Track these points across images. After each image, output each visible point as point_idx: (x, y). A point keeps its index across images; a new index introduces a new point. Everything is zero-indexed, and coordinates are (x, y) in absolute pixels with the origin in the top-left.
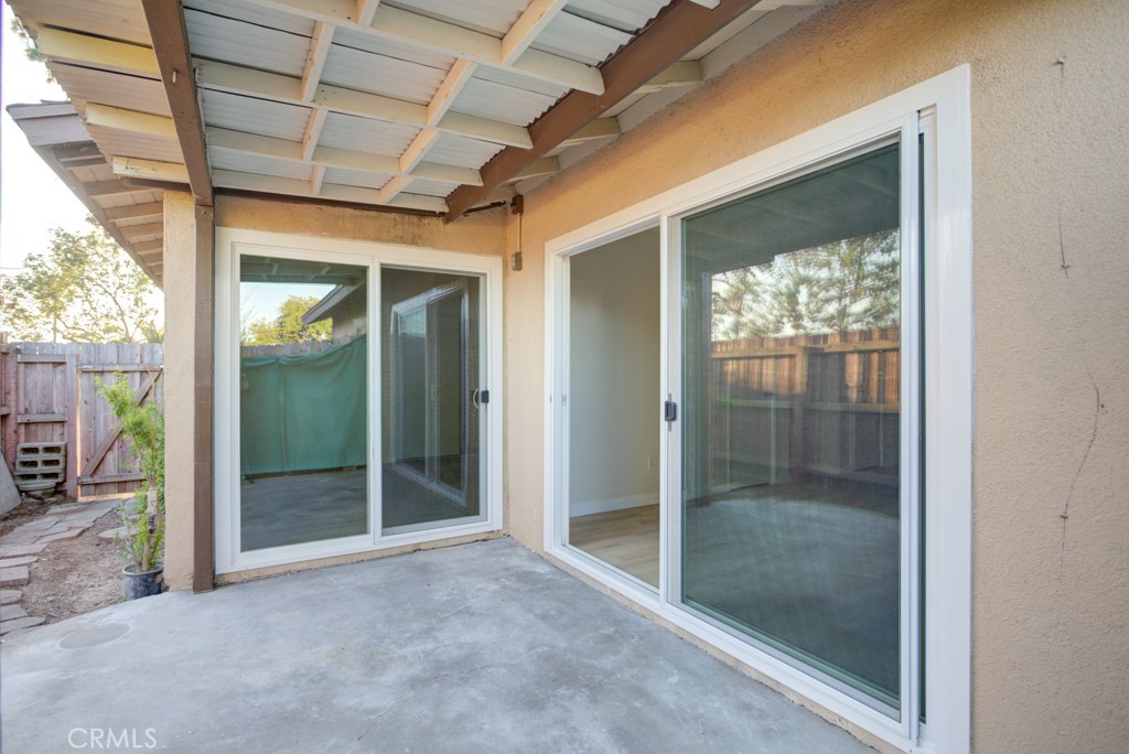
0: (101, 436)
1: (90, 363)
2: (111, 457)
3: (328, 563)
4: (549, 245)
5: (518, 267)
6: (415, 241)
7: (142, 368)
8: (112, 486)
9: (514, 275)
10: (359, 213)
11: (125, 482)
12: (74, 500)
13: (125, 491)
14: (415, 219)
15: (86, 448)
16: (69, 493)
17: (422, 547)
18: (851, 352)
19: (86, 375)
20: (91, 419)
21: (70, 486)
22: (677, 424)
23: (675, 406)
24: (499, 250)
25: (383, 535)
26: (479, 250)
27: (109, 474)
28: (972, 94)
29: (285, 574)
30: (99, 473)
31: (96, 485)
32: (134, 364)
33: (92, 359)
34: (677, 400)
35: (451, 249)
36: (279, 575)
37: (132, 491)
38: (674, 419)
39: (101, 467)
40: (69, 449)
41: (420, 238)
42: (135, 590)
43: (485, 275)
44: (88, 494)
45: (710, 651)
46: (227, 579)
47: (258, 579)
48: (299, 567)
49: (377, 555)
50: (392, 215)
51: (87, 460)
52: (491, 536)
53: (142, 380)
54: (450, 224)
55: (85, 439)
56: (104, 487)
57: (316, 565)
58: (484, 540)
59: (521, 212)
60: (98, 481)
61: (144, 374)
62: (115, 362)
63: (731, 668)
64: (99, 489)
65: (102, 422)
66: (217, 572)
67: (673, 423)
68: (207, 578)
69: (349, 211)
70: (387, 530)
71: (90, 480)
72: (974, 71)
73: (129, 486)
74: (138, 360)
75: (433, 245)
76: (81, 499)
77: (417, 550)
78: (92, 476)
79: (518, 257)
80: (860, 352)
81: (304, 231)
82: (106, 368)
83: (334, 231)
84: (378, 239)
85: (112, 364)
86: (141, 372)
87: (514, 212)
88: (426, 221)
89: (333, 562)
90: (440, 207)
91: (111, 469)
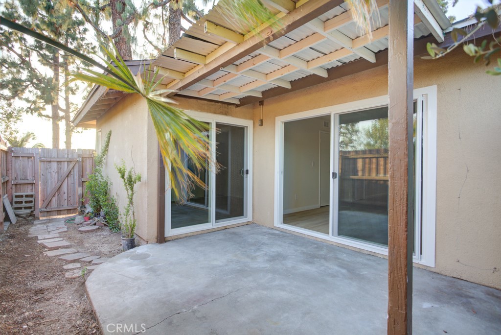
0: (49, 190)
1: (44, 157)
2: (54, 199)
3: (199, 233)
4: (277, 118)
5: (262, 124)
6: (226, 114)
7: (68, 160)
8: (55, 212)
9: (258, 128)
10: (209, 103)
11: (61, 210)
12: (39, 219)
13: (60, 215)
14: (226, 105)
15: (43, 196)
16: (36, 216)
17: (228, 227)
18: (381, 157)
19: (43, 162)
20: (45, 183)
21: (37, 212)
22: (337, 180)
23: (336, 174)
24: (252, 118)
25: (216, 223)
26: (246, 118)
27: (53, 207)
28: (437, 93)
29: (186, 237)
30: (49, 207)
31: (47, 212)
32: (64, 158)
33: (45, 155)
34: (337, 171)
35: (237, 117)
36: (184, 238)
37: (64, 214)
38: (336, 178)
39: (50, 204)
40: (36, 196)
41: (228, 113)
42: (128, 245)
43: (247, 127)
44: (44, 216)
45: (350, 248)
46: (167, 239)
47: (177, 239)
48: (189, 235)
49: (214, 230)
50: (219, 104)
51: (43, 201)
52: (249, 223)
53: (68, 165)
54: (237, 108)
55: (43, 190)
56: (51, 213)
57: (195, 234)
58: (246, 225)
59: (263, 105)
60: (48, 210)
61: (69, 163)
62: (56, 157)
63: (358, 252)
64: (49, 214)
65: (50, 184)
66: (165, 236)
67: (335, 179)
68: (161, 239)
69: (206, 102)
70: (217, 221)
71: (45, 210)
72: (438, 87)
73: (62, 212)
74: (66, 156)
75: (232, 115)
76: (41, 219)
77: (226, 228)
78: (46, 208)
79: (262, 121)
80: (383, 157)
81: (191, 109)
82: (52, 160)
83: (201, 109)
84: (215, 113)
85: (54, 158)
86: (68, 161)
87: (260, 105)
88: (230, 106)
89: (200, 233)
90: (237, 102)
91: (54, 204)
